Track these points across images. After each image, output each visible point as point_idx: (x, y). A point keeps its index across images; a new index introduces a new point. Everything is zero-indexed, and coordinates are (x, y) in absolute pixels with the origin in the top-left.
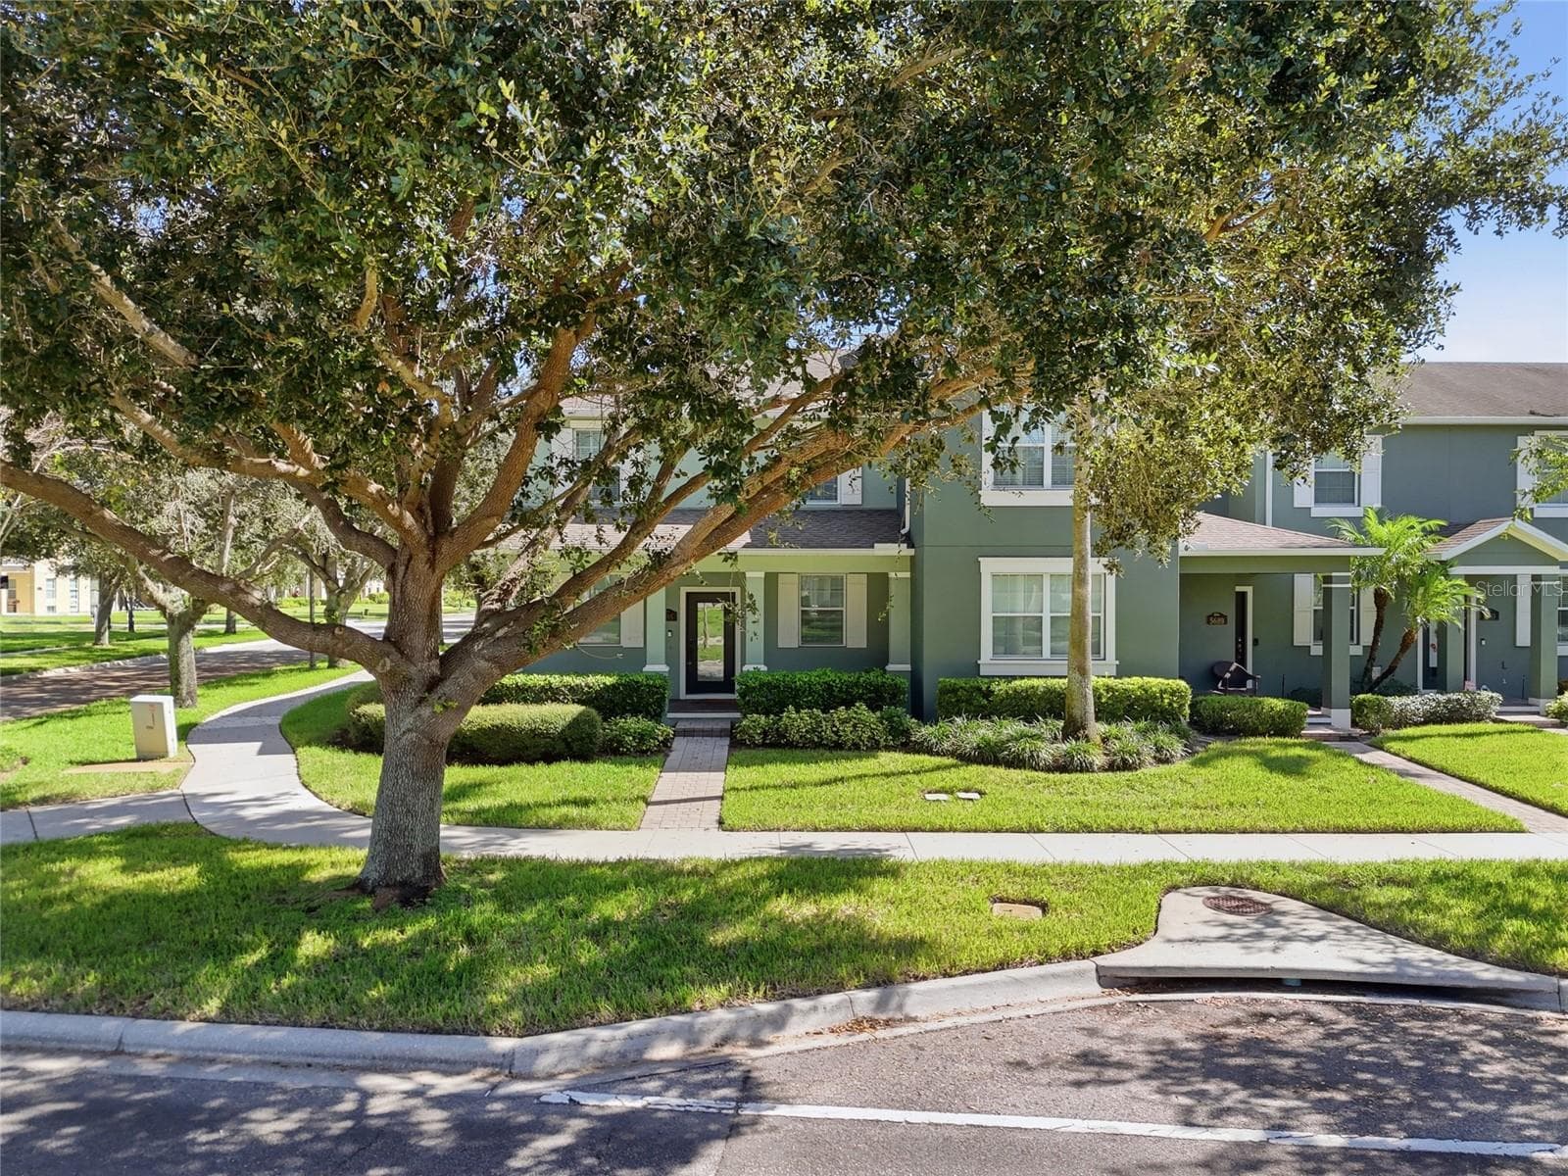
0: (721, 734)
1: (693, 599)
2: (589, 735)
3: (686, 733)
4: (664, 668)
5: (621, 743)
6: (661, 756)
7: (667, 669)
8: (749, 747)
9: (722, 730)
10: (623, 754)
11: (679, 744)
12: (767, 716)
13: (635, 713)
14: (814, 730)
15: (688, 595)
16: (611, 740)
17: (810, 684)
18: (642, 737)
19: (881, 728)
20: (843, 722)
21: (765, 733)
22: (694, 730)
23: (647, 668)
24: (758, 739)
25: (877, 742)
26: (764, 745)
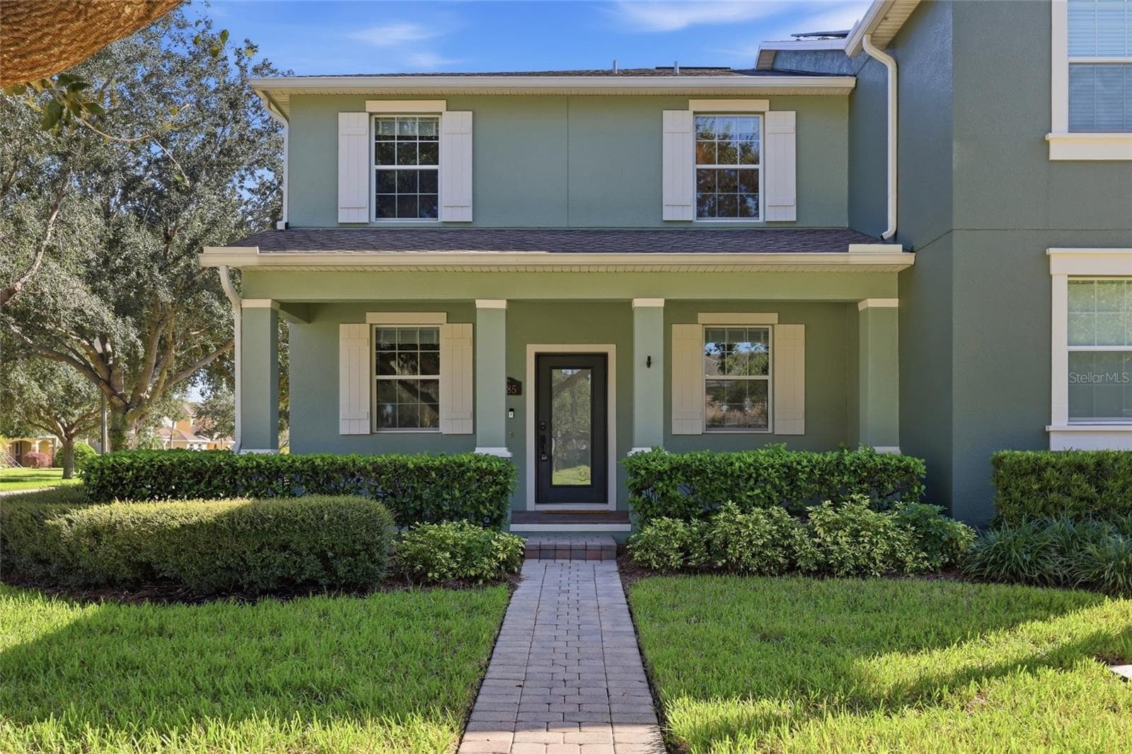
0: (599, 555)
1: (545, 363)
2: (367, 547)
3: (541, 553)
4: (503, 452)
5: (429, 565)
6: (503, 588)
7: (508, 455)
8: (655, 572)
9: (602, 549)
10: (434, 583)
11: (530, 568)
12: (687, 520)
13: (455, 515)
14: (775, 544)
15: (539, 357)
16: (413, 558)
17: (757, 466)
18: (468, 554)
19: (904, 537)
20: (832, 527)
21: (685, 550)
22: (556, 549)
23: (478, 451)
24: (675, 559)
25: (900, 565)
26: (685, 570)
